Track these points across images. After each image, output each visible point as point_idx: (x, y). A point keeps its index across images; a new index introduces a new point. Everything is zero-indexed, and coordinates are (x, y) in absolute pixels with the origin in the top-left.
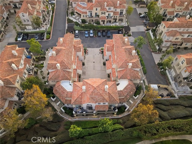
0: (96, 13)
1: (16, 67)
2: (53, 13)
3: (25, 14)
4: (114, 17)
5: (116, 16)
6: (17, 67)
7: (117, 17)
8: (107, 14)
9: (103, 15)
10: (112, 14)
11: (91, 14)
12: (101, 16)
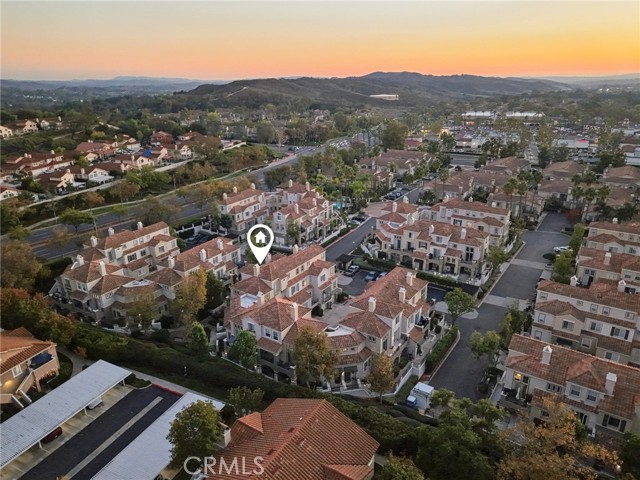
0: (409, 243)
1: (205, 256)
2: (340, 235)
3: (282, 215)
4: (448, 259)
5: (451, 257)
6: (207, 258)
7: (454, 260)
8: (431, 250)
9: (422, 250)
10: (443, 251)
11: (399, 242)
12: (418, 249)
